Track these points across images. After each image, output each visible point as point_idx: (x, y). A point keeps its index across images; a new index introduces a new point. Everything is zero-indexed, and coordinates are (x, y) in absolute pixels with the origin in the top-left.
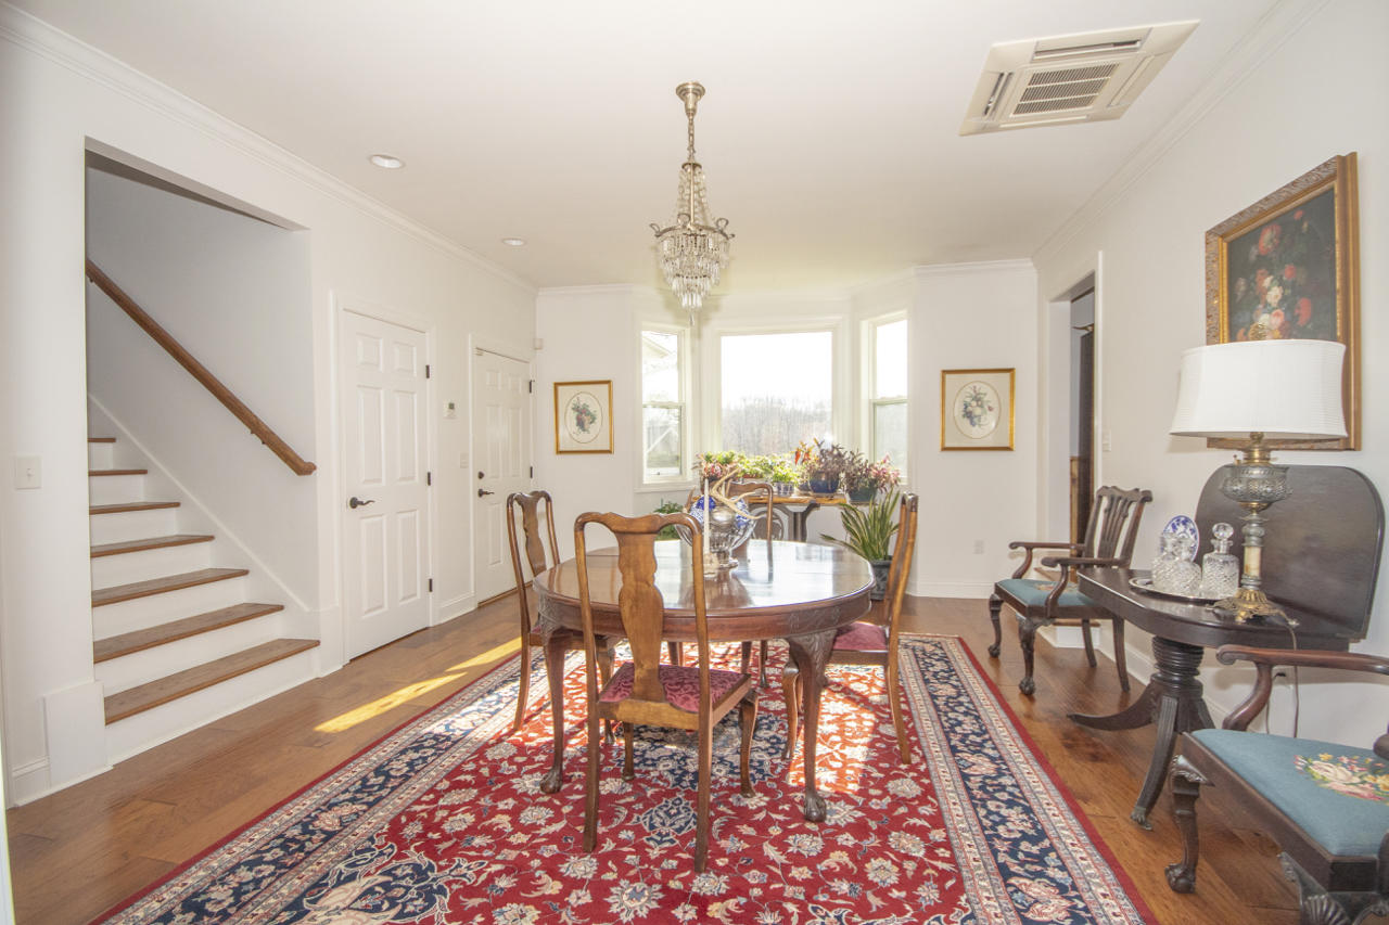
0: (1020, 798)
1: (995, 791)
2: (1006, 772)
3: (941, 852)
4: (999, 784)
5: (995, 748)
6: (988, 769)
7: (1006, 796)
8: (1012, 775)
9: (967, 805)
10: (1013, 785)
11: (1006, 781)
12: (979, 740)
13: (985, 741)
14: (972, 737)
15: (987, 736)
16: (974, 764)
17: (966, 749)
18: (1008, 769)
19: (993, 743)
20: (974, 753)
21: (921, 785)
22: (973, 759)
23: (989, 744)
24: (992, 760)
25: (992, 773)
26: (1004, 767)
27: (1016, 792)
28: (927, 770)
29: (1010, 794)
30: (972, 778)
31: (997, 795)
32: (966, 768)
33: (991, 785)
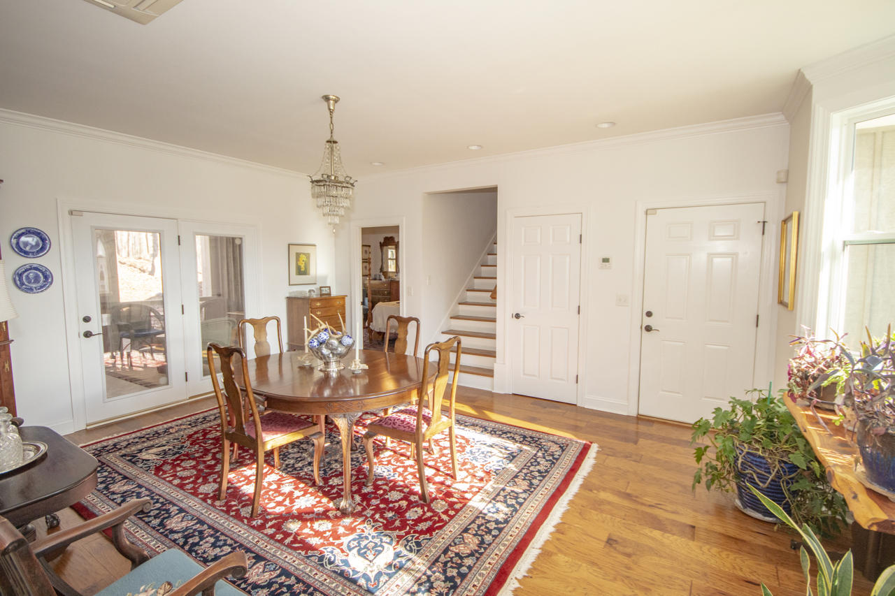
0: (143, 517)
1: (160, 513)
2: (158, 528)
3: (171, 478)
4: (159, 518)
5: (175, 541)
6: (171, 523)
7: (152, 514)
8: (154, 528)
9: (170, 499)
10: (150, 522)
11: (156, 522)
12: (191, 541)
13: (186, 543)
14: (197, 539)
15: (187, 548)
16: (182, 521)
17: (194, 527)
18: (158, 530)
19: (178, 544)
20: (187, 529)
21: (201, 494)
22: (184, 524)
23: (181, 541)
24: (172, 531)
25: (167, 522)
26: (161, 531)
27: (146, 519)
28: (206, 502)
29: (150, 516)
30: (177, 512)
31: (158, 512)
32: (184, 516)
33: (163, 514)
